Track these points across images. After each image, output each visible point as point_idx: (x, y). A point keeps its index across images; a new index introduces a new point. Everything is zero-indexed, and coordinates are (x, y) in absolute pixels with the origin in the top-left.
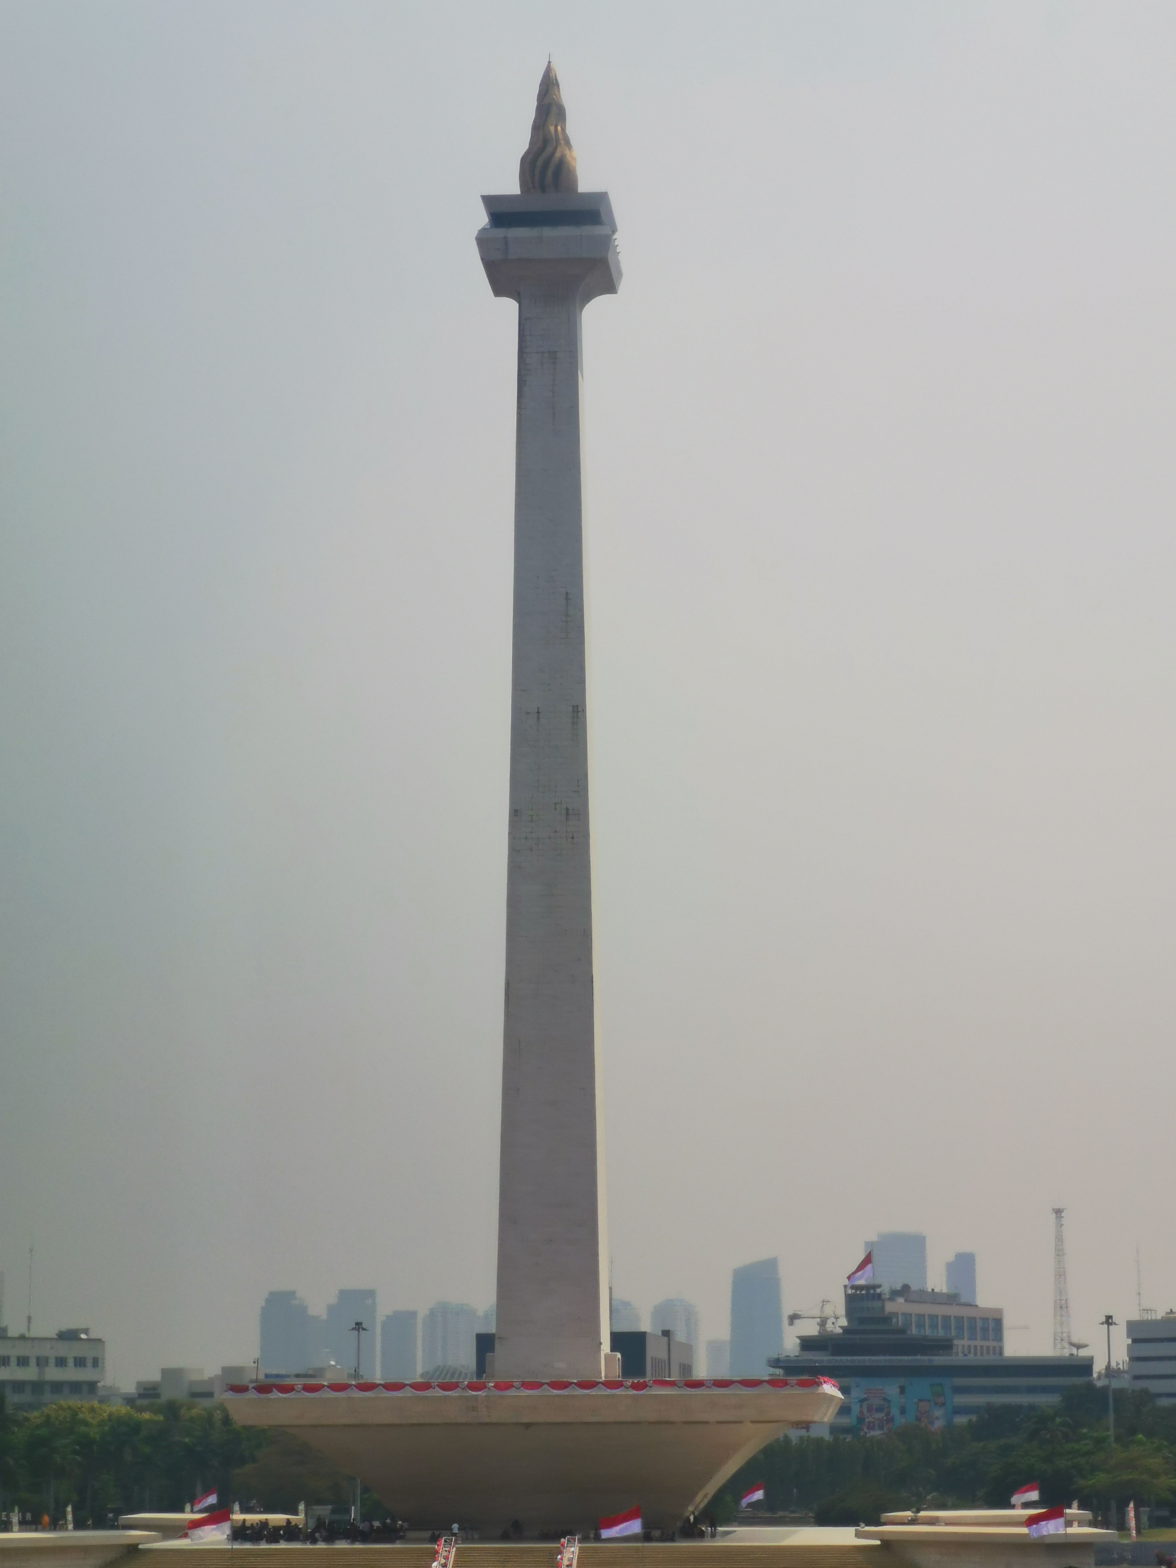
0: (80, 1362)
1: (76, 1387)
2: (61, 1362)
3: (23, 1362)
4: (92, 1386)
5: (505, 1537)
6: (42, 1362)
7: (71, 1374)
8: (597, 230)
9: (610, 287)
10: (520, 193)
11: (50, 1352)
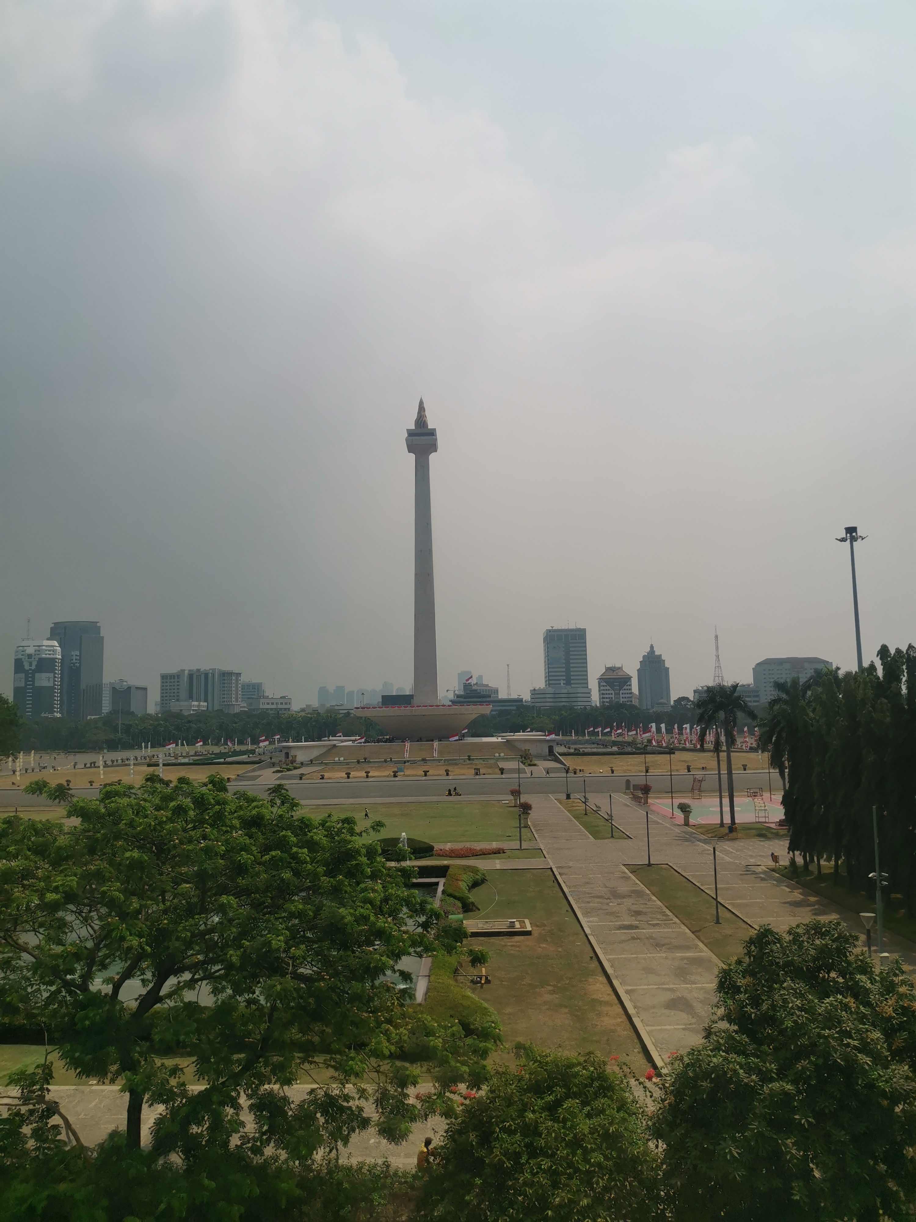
0: (286, 704)
1: (285, 709)
2: (282, 703)
3: (273, 704)
4: (289, 709)
5: (418, 741)
6: (277, 704)
7: (284, 706)
8: (434, 437)
9: (436, 451)
10: (414, 428)
11: (279, 701)
